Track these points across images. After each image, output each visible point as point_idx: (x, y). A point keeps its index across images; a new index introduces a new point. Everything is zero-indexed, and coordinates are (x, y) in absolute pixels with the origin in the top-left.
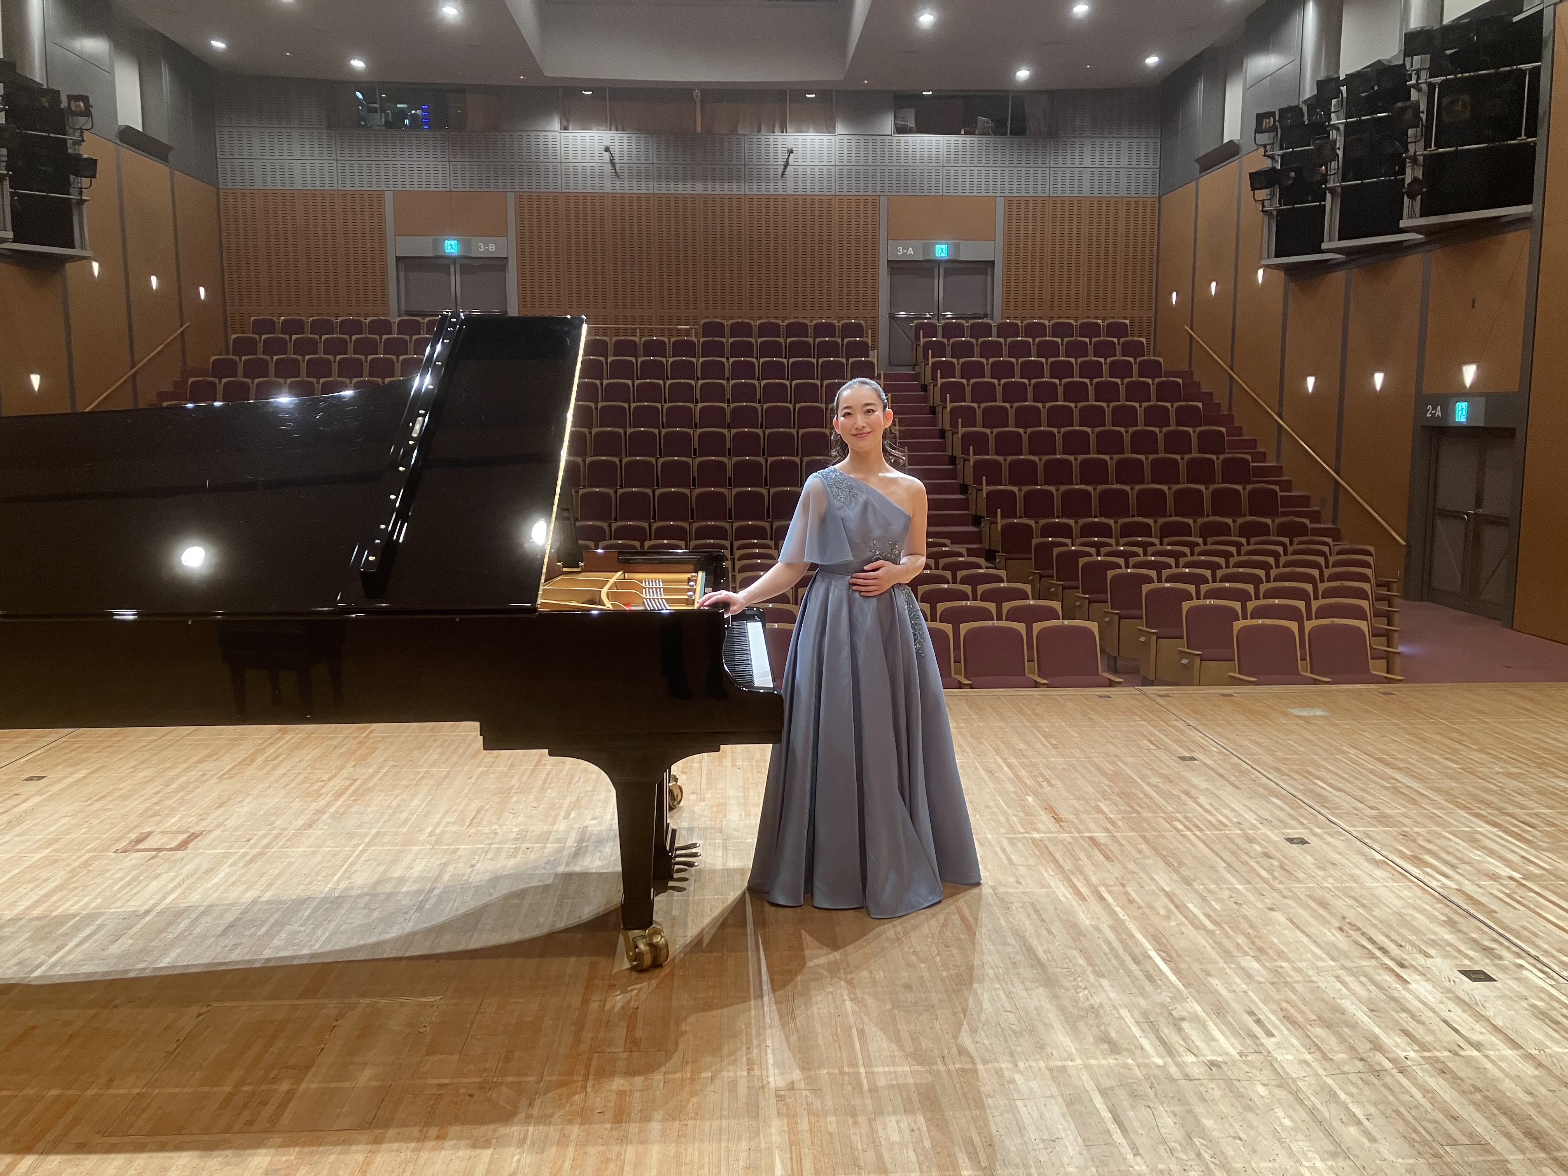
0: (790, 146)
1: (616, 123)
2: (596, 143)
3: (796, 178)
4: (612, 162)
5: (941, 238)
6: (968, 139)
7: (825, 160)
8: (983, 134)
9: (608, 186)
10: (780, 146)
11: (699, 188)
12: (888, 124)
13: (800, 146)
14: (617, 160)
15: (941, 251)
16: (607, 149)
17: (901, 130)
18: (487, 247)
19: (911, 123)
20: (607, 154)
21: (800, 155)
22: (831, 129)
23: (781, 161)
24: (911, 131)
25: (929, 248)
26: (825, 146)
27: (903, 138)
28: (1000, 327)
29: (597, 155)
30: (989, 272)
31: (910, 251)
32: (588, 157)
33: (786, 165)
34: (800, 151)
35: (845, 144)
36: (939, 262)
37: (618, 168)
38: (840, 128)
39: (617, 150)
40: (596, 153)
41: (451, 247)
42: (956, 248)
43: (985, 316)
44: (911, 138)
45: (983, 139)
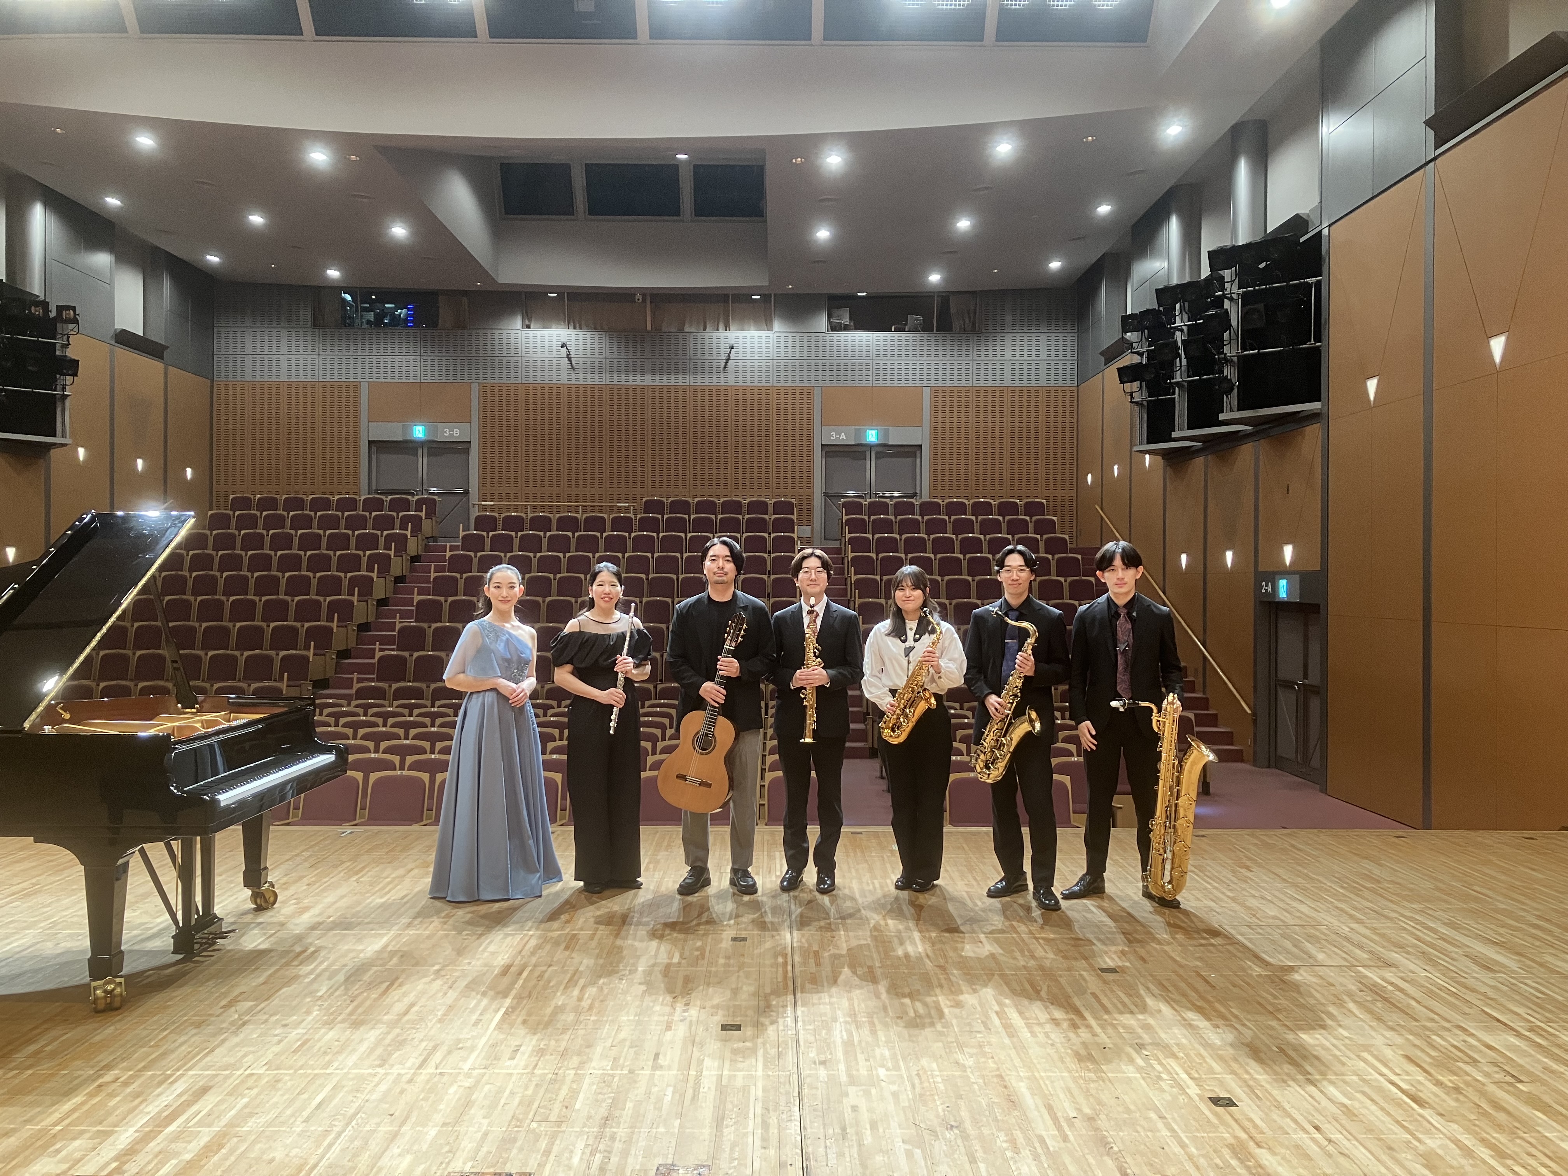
0: (732, 342)
1: (574, 321)
2: (554, 341)
3: (737, 372)
4: (569, 357)
5: (872, 425)
6: (896, 335)
7: (764, 355)
8: (914, 330)
9: (565, 377)
10: (722, 342)
11: (647, 380)
12: (822, 323)
13: (741, 343)
14: (572, 355)
15: (872, 436)
16: (564, 345)
17: (834, 328)
18: (452, 432)
19: (846, 321)
20: (564, 350)
21: (741, 350)
22: (769, 327)
23: (724, 356)
24: (846, 328)
25: (860, 434)
26: (764, 342)
27: (836, 335)
28: (923, 505)
29: (554, 350)
30: (918, 455)
31: (843, 436)
32: (547, 353)
33: (728, 359)
34: (741, 348)
35: (782, 340)
36: (871, 447)
37: (573, 363)
38: (777, 326)
39: (573, 345)
40: (554, 347)
41: (419, 432)
42: (884, 434)
43: (914, 495)
44: (843, 335)
45: (911, 335)
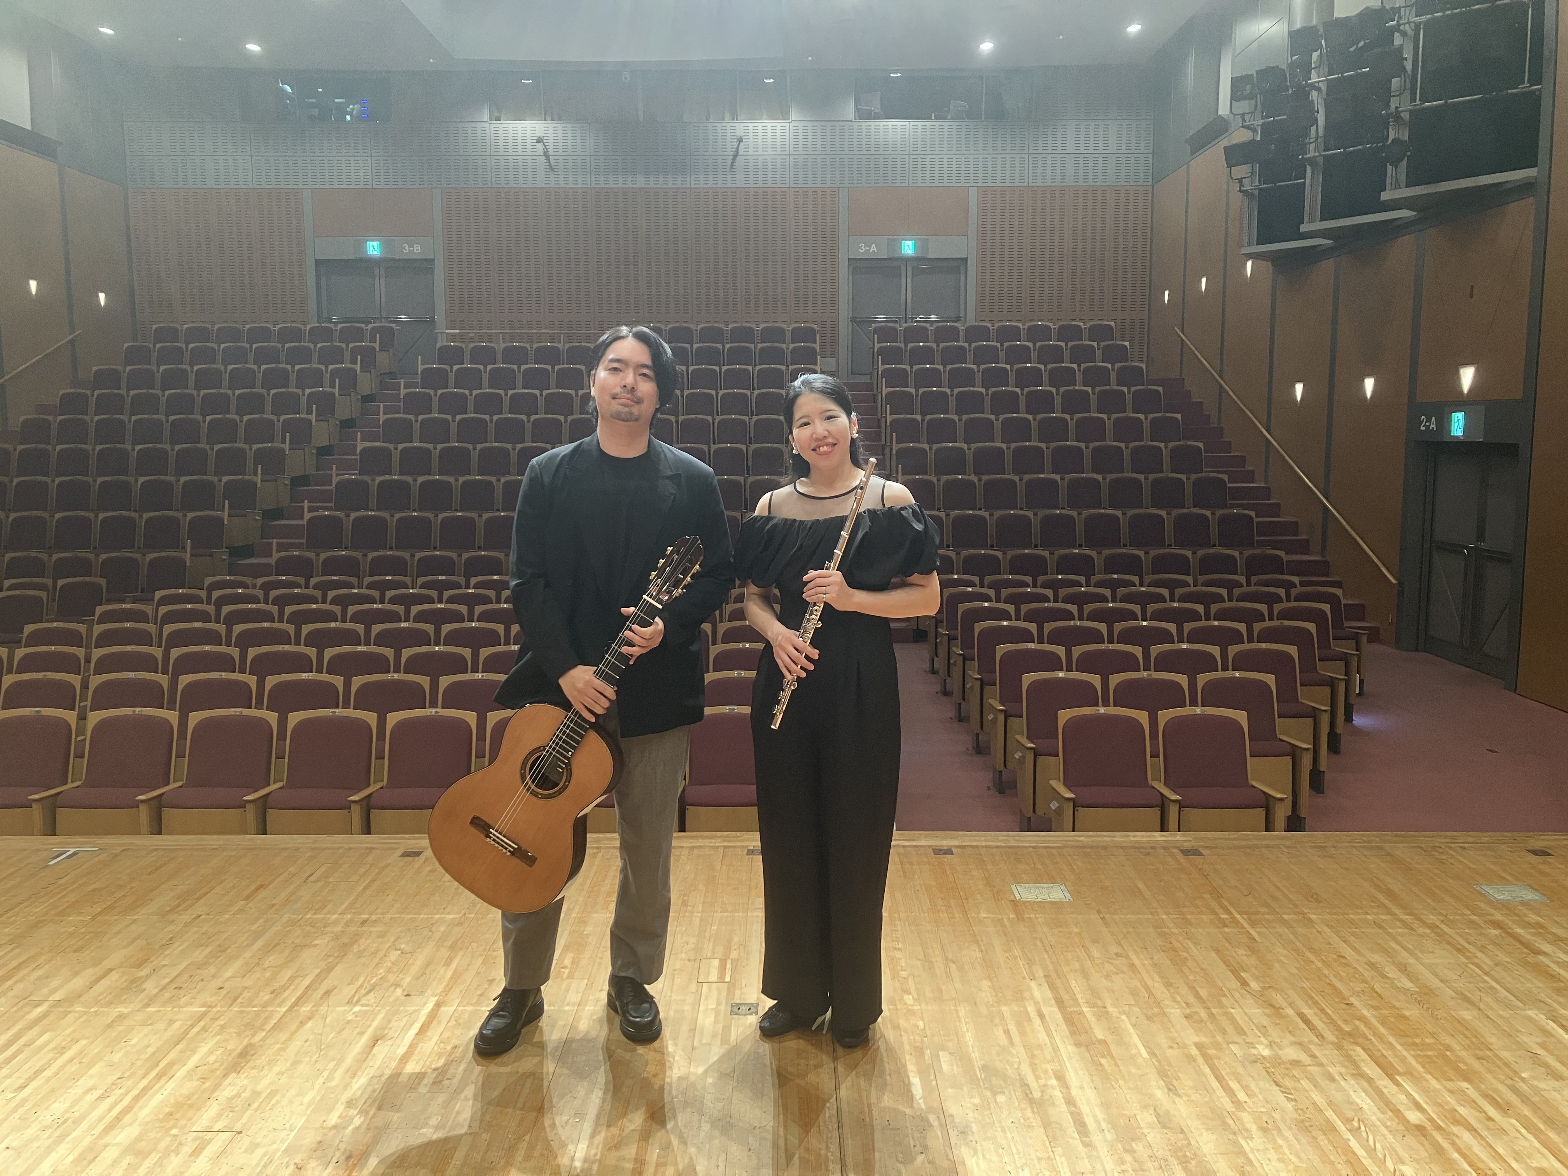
0: (740, 133)
1: (551, 112)
2: (529, 135)
3: (746, 170)
4: (546, 154)
5: (908, 234)
6: (937, 124)
7: (779, 149)
8: (957, 117)
9: (542, 181)
10: (729, 133)
11: (640, 182)
12: (848, 110)
13: (751, 134)
14: (551, 152)
15: (908, 248)
16: (540, 140)
17: (864, 115)
18: (412, 248)
19: (876, 108)
20: (540, 146)
21: (751, 144)
22: (785, 116)
23: (730, 152)
24: (877, 117)
25: (894, 245)
26: (778, 134)
27: (865, 124)
28: (969, 330)
29: (529, 147)
30: (962, 269)
31: (874, 248)
32: (520, 150)
33: (736, 155)
34: (751, 140)
35: (800, 131)
36: (907, 260)
37: (552, 162)
38: (794, 115)
39: (551, 141)
40: (529, 144)
41: (374, 248)
42: (922, 245)
43: (958, 319)
44: (873, 124)
45: (954, 124)
